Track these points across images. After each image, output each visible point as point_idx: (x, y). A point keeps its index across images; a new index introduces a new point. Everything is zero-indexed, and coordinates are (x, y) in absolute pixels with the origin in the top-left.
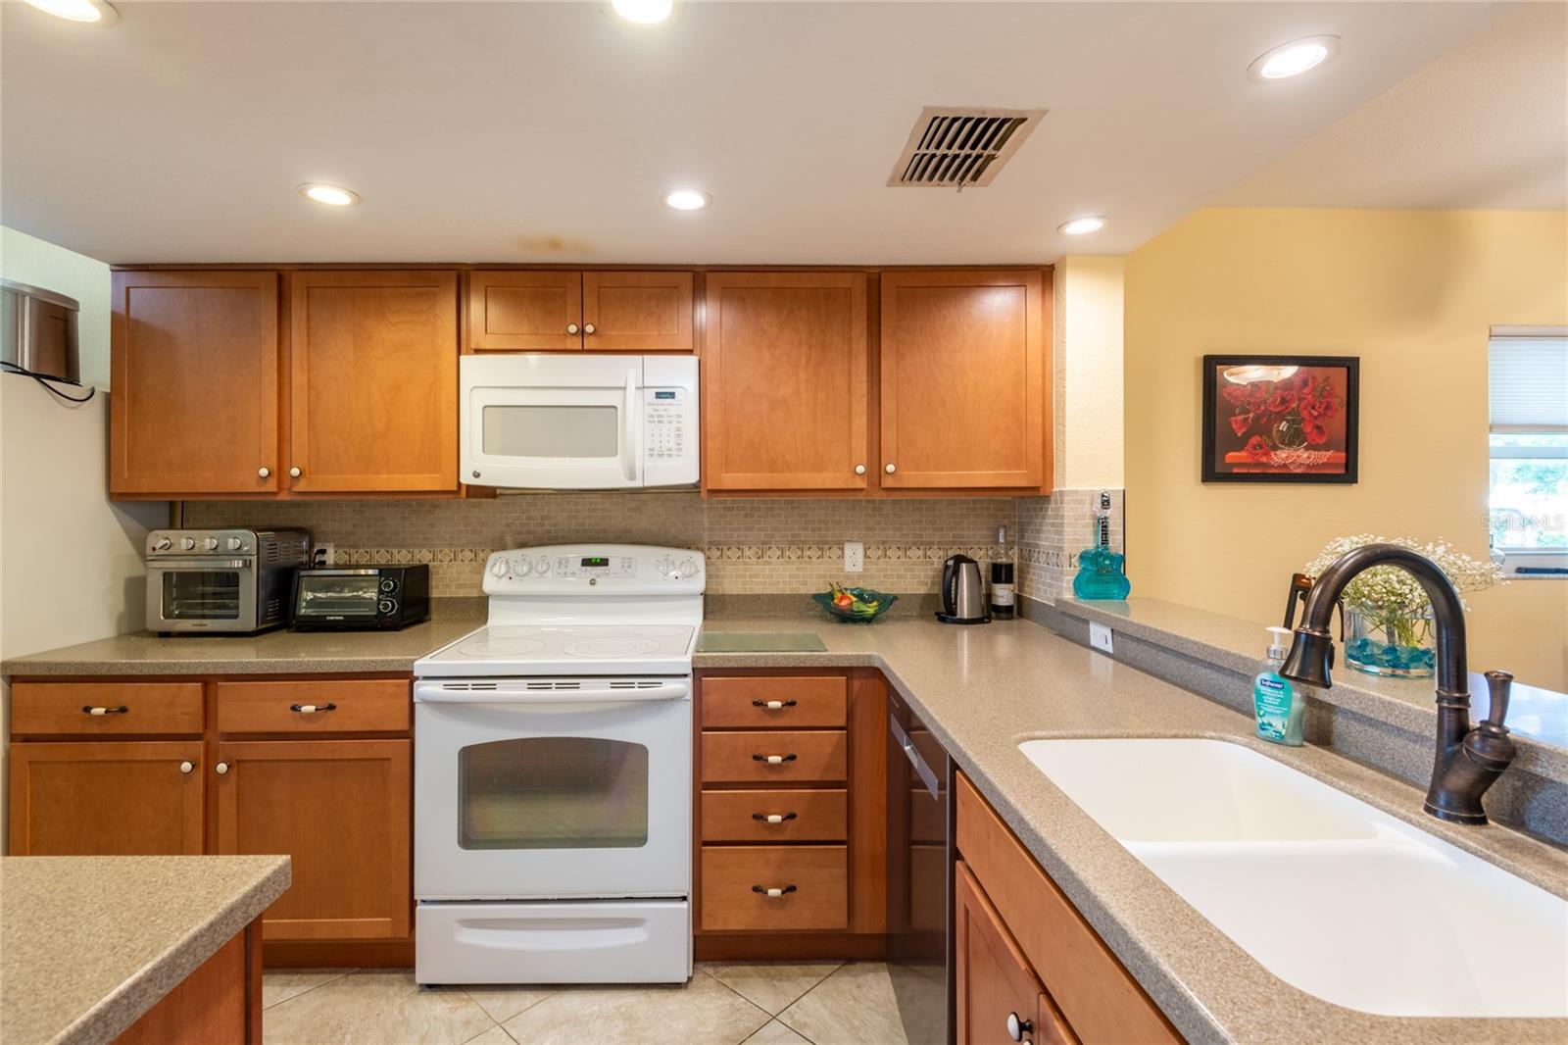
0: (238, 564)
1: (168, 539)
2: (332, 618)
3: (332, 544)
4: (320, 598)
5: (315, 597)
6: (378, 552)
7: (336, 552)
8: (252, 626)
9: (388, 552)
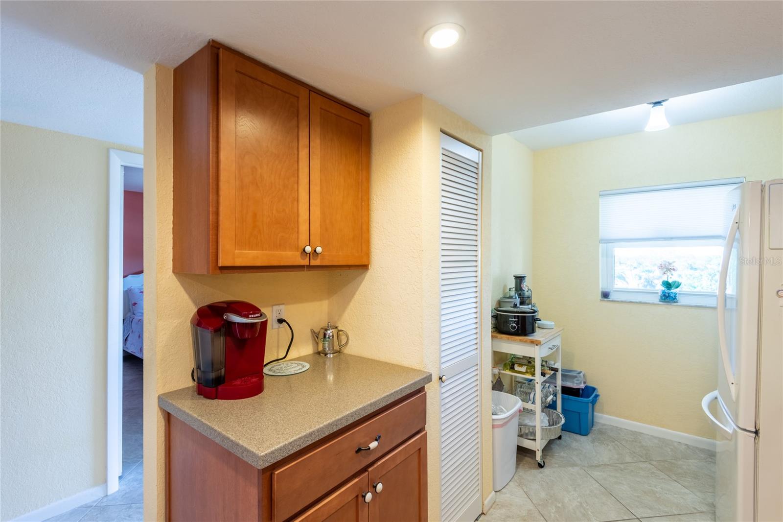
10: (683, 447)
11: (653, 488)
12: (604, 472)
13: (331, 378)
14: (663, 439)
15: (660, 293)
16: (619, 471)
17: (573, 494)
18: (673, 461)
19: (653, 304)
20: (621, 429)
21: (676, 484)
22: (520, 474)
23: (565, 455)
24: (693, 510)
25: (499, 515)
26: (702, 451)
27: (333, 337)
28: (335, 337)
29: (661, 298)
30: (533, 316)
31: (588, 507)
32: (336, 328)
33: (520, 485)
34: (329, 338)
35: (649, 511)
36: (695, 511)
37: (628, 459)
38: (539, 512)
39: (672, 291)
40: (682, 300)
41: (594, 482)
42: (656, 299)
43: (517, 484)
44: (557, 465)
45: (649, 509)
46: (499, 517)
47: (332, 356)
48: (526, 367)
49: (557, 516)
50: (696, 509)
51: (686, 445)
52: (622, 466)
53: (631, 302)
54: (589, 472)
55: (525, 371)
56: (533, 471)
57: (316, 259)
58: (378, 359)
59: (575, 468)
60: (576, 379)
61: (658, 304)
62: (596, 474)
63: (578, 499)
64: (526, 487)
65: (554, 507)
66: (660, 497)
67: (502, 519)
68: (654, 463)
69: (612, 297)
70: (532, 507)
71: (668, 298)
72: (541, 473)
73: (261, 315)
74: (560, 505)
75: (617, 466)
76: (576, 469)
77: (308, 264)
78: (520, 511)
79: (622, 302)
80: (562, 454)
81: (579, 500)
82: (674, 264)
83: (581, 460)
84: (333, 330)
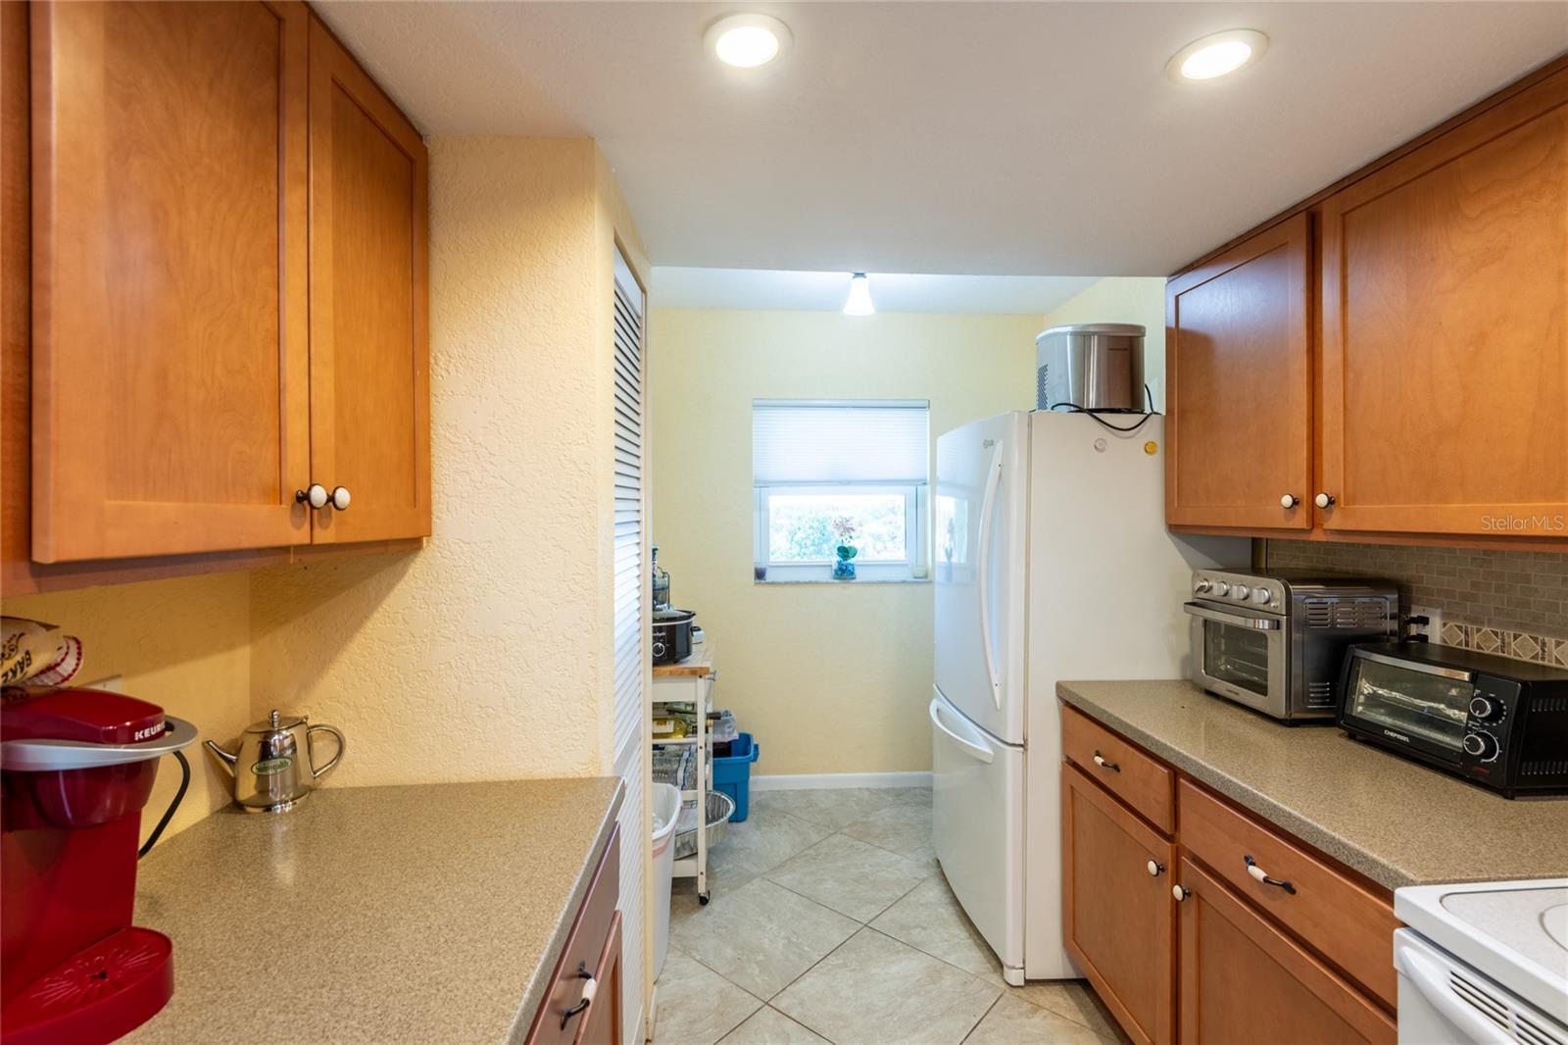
0: (1263, 625)
1: (1206, 580)
2: (1392, 734)
3: (1439, 611)
4: (1381, 696)
5: (1375, 692)
6: (1515, 638)
7: (1445, 625)
8: (1281, 712)
9: (1535, 639)
10: (867, 793)
11: (862, 870)
12: (794, 871)
13: (285, 870)
14: (840, 789)
15: (835, 566)
16: (812, 861)
17: (771, 929)
18: (865, 819)
19: (827, 583)
20: (785, 791)
21: (883, 852)
22: (677, 931)
23: (730, 866)
24: (915, 881)
25: (677, 1028)
26: (887, 791)
27: (295, 751)
28: (301, 748)
29: (836, 573)
30: (688, 624)
31: (800, 941)
32: (301, 723)
33: (686, 952)
34: (281, 756)
35: (873, 907)
36: (917, 882)
37: (815, 838)
38: (737, 985)
39: (849, 561)
40: (861, 575)
41: (790, 894)
42: (827, 576)
43: (679, 953)
44: (726, 890)
45: (871, 903)
46: (676, 1031)
47: (288, 808)
48: (672, 723)
49: (766, 978)
50: (916, 878)
51: (868, 789)
52: (811, 852)
53: (798, 583)
54: (777, 880)
55: (672, 731)
56: (695, 916)
57: (327, 527)
58: (455, 779)
59: (754, 881)
60: (728, 725)
61: (831, 583)
62: (786, 879)
63: (780, 933)
64: (697, 950)
65: (755, 966)
66: (874, 881)
67: (685, 1034)
68: (846, 831)
69: (770, 577)
70: (723, 984)
71: (844, 573)
72: (709, 913)
73: (169, 727)
74: (761, 957)
75: (806, 855)
76: (756, 882)
77: (307, 541)
78: (708, 1001)
79: (786, 583)
80: (725, 866)
81: (783, 934)
82: (851, 521)
83: (755, 865)
84: (292, 731)
